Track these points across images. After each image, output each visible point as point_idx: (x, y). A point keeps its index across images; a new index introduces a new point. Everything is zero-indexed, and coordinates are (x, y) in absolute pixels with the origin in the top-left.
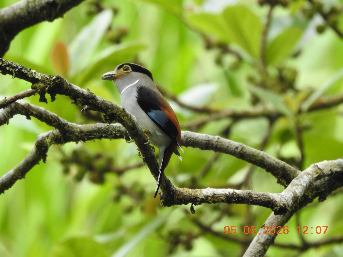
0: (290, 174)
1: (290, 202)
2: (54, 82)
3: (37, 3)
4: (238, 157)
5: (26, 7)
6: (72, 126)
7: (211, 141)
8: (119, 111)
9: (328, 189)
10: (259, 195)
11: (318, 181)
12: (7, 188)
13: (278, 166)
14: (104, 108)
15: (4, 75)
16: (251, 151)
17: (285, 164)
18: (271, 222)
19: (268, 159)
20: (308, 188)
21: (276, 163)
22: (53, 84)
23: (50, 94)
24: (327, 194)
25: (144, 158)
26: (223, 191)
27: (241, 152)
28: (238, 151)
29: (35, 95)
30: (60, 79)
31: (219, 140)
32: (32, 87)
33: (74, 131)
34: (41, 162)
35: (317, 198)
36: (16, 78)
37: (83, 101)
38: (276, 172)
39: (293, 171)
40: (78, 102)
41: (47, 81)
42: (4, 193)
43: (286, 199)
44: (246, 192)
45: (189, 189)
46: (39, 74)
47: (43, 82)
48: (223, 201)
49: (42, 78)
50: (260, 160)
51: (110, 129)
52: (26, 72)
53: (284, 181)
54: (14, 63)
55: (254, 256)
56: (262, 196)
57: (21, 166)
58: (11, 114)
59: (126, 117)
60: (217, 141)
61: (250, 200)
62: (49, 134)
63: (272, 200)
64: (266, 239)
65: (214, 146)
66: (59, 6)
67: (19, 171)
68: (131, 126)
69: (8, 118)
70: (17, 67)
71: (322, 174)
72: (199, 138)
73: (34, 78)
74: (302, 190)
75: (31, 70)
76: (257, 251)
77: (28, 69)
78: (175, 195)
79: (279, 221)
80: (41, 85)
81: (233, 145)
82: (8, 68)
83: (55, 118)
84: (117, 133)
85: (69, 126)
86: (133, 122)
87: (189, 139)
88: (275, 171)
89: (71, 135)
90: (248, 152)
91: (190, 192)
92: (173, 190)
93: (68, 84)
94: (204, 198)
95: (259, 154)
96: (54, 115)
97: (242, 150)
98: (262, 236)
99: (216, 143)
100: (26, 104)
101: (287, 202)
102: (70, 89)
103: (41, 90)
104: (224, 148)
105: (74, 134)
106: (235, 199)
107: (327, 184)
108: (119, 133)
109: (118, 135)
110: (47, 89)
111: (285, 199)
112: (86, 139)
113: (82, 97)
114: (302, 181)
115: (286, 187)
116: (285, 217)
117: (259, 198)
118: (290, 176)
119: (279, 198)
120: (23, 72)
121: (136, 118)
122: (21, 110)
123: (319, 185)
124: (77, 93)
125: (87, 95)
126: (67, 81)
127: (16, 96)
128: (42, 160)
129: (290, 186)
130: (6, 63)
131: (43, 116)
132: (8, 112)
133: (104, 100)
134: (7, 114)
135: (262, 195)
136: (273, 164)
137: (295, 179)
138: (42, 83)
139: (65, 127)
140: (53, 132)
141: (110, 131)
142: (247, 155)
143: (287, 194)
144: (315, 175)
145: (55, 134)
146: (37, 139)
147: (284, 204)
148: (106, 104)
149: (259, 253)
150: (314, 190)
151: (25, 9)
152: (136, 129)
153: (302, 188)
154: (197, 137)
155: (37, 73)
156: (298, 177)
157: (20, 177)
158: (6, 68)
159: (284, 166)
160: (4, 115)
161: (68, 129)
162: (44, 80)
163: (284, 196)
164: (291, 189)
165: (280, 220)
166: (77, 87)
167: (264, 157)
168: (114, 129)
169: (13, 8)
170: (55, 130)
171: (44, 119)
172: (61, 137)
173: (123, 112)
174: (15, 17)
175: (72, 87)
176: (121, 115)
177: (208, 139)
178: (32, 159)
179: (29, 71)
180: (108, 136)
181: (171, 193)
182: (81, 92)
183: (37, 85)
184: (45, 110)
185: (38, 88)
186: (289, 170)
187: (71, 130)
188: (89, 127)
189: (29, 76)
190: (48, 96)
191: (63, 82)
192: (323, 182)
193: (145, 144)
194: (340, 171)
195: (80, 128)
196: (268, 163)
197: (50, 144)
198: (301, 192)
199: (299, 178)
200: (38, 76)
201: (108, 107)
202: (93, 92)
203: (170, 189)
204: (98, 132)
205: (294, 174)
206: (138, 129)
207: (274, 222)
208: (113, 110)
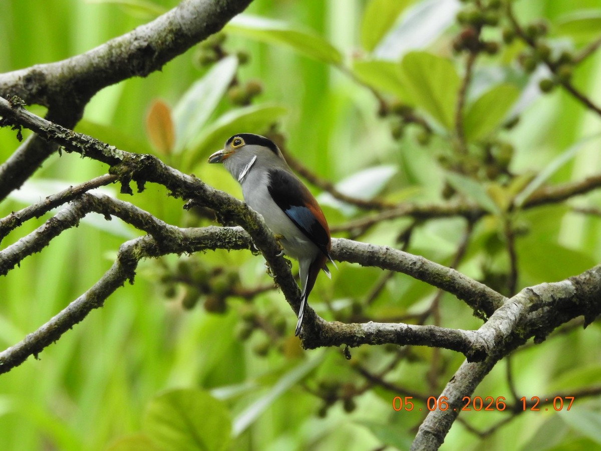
0: (492, 303)
1: (492, 344)
2: (142, 164)
3: (123, 49)
4: (415, 278)
5: (108, 54)
6: (171, 230)
7: (377, 253)
8: (238, 207)
9: (549, 324)
10: (446, 333)
11: (534, 313)
12: (77, 322)
13: (475, 291)
14: (216, 203)
15: (68, 153)
16: (435, 268)
17: (484, 287)
18: (464, 373)
19: (460, 280)
20: (518, 322)
21: (472, 285)
22: (141, 167)
23: (136, 182)
24: (546, 332)
25: (276, 276)
26: (392, 327)
27: (421, 269)
28: (417, 267)
29: (114, 183)
30: (151, 160)
31: (388, 251)
32: (109, 171)
33: (176, 237)
34: (127, 282)
35: (532, 338)
36: (87, 158)
37: (185, 192)
38: (472, 299)
39: (497, 297)
40: (178, 193)
41: (132, 163)
42: (71, 328)
43: (486, 339)
44: (426, 328)
45: (342, 323)
46: (121, 152)
47: (127, 162)
48: (391, 341)
49: (124, 157)
50: (449, 281)
51: (228, 235)
52: (101, 148)
53: (483, 312)
54: (83, 136)
55: (439, 422)
56: (450, 335)
57: (96, 289)
58: (82, 211)
59: (249, 216)
60: (385, 254)
61: (432, 340)
62: (138, 242)
63: (465, 339)
64: (457, 397)
65: (381, 260)
66: (157, 54)
67: (93, 296)
68: (256, 230)
69: (78, 218)
70: (88, 141)
71: (539, 302)
72: (359, 248)
73: (112, 157)
74: (509, 325)
75: (109, 146)
76: (443, 416)
77: (105, 145)
78: (321, 332)
79: (476, 372)
80: (124, 168)
81: (409, 259)
82: (74, 143)
83: (148, 218)
84: (238, 241)
85: (167, 230)
86: (258, 223)
87: (345, 251)
88: (471, 297)
89: (170, 244)
90: (430, 270)
91: (344, 328)
92: (318, 325)
93: (163, 166)
94: (364, 337)
95: (448, 272)
96: (145, 214)
97: (421, 266)
98: (451, 393)
99: (385, 256)
100: (104, 197)
101: (486, 343)
102: (166, 175)
103: (123, 175)
104: (395, 264)
105: (175, 242)
106: (410, 338)
107: (547, 318)
108: (241, 240)
109: (239, 243)
110: (132, 173)
111: (484, 339)
112: (193, 250)
113: (183, 186)
114: (509, 313)
115: (486, 321)
116: (484, 366)
117: (446, 338)
118: (493, 305)
119: (475, 337)
120: (96, 148)
121: (263, 219)
122: (97, 206)
123: (535, 319)
124: (176, 180)
125: (191, 183)
126: (161, 162)
127: (86, 184)
128: (128, 280)
129: (491, 320)
130: (72, 135)
131: (129, 215)
132: (77, 209)
133: (217, 190)
134: (75, 212)
135: (450, 333)
136: (468, 287)
137: (498, 309)
138: (125, 165)
139: (162, 232)
140: (144, 239)
141: (228, 237)
142: (429, 274)
143: (487, 332)
144: (529, 304)
145: (147, 242)
146: (121, 249)
147: (483, 347)
148: (219, 196)
149: (446, 419)
150: (528, 326)
151: (106, 57)
152: (264, 234)
153: (509, 323)
154: (356, 247)
155: (117, 151)
156: (503, 306)
157: (96, 304)
158: (72, 143)
159: (484, 291)
160: (72, 213)
161: (166, 234)
162: (128, 160)
163: (482, 335)
164: (492, 324)
165: (477, 370)
166: (176, 172)
167: (454, 277)
168: (234, 234)
169: (88, 56)
170: (147, 236)
171: (130, 219)
172: (155, 246)
173: (244, 209)
174: (92, 69)
175: (169, 172)
176: (241, 214)
177: (372, 251)
178: (114, 278)
179: (105, 148)
180: (225, 245)
181: (316, 330)
182: (183, 179)
183: (117, 168)
184: (132, 206)
185: (118, 173)
186: (492, 297)
187: (171, 237)
188: (197, 231)
189: (106, 155)
190: (133, 184)
191: (156, 164)
192: (541, 315)
193: (277, 256)
194: (566, 298)
195: (183, 233)
196: (460, 286)
197: (140, 256)
198: (507, 329)
199: (504, 308)
200: (120, 154)
201: (223, 202)
202: (200, 179)
203: (313, 323)
204: (210, 239)
205: (499, 303)
206: (267, 234)
207: (469, 373)
208: (229, 205)
